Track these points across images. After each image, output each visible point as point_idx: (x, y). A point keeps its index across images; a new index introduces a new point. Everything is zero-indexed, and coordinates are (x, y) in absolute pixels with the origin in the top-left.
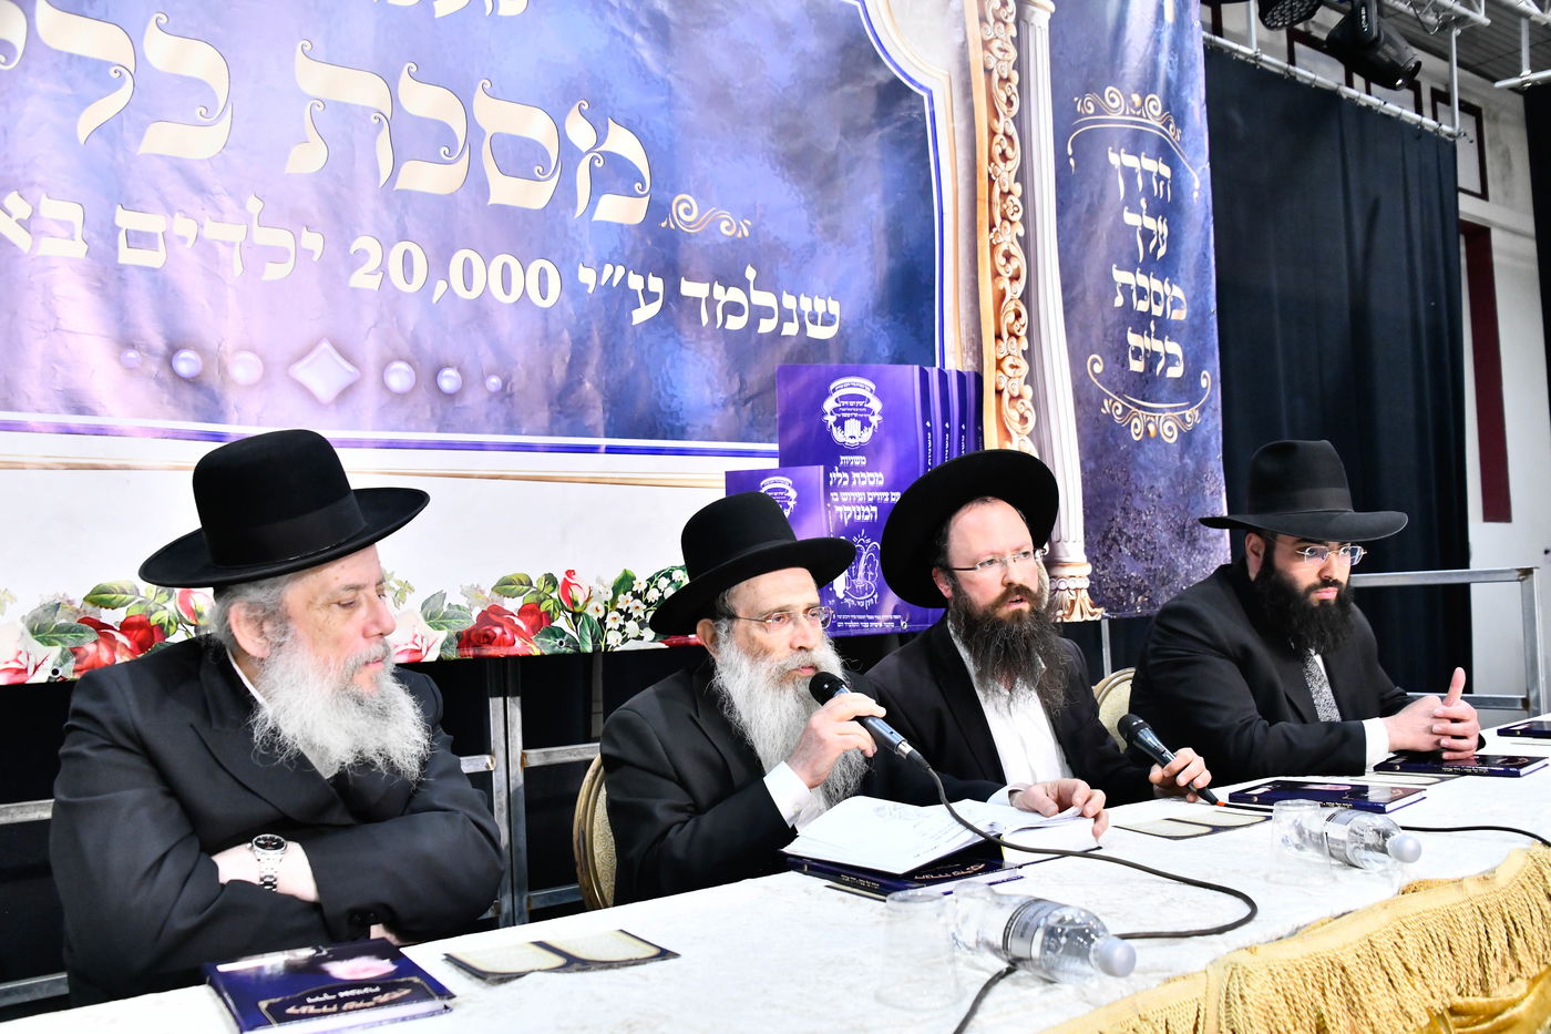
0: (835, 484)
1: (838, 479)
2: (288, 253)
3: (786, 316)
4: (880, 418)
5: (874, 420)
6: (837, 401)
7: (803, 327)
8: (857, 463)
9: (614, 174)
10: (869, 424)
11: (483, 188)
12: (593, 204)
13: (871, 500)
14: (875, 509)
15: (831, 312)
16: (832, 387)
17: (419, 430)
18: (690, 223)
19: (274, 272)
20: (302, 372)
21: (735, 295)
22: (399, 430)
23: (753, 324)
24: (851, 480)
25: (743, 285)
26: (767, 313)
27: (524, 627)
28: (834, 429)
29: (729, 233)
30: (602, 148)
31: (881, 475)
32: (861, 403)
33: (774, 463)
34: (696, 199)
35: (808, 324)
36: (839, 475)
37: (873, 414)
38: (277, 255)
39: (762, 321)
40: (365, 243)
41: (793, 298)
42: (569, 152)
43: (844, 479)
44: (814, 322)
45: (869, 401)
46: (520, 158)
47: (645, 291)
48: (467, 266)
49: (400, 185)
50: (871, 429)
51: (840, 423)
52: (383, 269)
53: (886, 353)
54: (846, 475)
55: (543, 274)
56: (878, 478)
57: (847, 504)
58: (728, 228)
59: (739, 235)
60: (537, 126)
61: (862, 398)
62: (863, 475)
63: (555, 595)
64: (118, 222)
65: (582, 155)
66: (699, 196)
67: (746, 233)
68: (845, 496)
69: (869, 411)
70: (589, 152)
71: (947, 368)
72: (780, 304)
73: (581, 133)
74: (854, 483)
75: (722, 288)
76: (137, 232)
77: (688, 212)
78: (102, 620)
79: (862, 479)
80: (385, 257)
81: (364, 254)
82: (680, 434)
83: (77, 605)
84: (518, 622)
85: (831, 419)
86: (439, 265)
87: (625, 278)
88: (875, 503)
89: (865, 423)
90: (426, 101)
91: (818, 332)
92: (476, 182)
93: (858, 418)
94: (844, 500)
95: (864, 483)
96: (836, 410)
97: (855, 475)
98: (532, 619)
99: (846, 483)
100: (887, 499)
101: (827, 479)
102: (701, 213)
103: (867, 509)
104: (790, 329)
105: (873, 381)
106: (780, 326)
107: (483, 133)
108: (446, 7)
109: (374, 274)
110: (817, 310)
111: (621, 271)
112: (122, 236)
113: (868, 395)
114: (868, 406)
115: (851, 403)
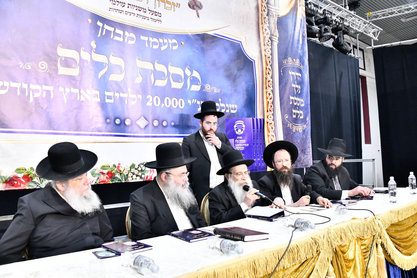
0: (236, 142)
2: (135, 99)
3: (227, 108)
5: (244, 129)
6: (236, 125)
7: (230, 111)
8: (240, 138)
9: (194, 81)
10: (243, 130)
11: (170, 85)
12: (190, 87)
13: (243, 146)
14: (244, 147)
15: (235, 107)
16: (236, 123)
17: (160, 134)
18: (208, 90)
19: (133, 103)
20: (138, 123)
22: (156, 134)
24: (239, 142)
25: (219, 103)
26: (223, 108)
29: (216, 92)
30: (192, 76)
31: (245, 140)
32: (241, 126)
34: (209, 85)
35: (231, 110)
36: (237, 141)
38: (133, 99)
39: (222, 110)
40: (149, 97)
41: (228, 105)
42: (186, 76)
44: (232, 109)
46: (177, 78)
48: (168, 100)
49: (155, 85)
50: (243, 131)
51: (237, 130)
52: (153, 102)
53: (246, 115)
54: (238, 141)
55: (181, 101)
56: (244, 141)
57: (239, 147)
58: (216, 91)
59: (218, 92)
60: (180, 72)
61: (241, 125)
62: (241, 140)
64: (105, 94)
65: (188, 77)
66: (210, 84)
67: (219, 92)
68: (238, 145)
69: (243, 127)
70: (190, 76)
71: (258, 118)
72: (226, 106)
73: (188, 73)
76: (109, 96)
77: (208, 88)
78: (104, 172)
80: (153, 99)
81: (149, 99)
83: (99, 170)
85: (235, 129)
86: (162, 101)
87: (196, 102)
88: (244, 146)
89: (242, 130)
90: (160, 67)
91: (233, 112)
92: (169, 84)
93: (240, 129)
95: (242, 142)
96: (236, 127)
97: (240, 141)
99: (238, 142)
100: (246, 145)
101: (235, 141)
102: (211, 88)
103: (242, 148)
104: (228, 111)
105: (243, 121)
106: (226, 110)
107: (170, 73)
108: (163, 48)
109: (151, 103)
110: (233, 107)
111: (196, 100)
112: (106, 97)
113: (242, 124)
114: (242, 126)
115: (239, 126)
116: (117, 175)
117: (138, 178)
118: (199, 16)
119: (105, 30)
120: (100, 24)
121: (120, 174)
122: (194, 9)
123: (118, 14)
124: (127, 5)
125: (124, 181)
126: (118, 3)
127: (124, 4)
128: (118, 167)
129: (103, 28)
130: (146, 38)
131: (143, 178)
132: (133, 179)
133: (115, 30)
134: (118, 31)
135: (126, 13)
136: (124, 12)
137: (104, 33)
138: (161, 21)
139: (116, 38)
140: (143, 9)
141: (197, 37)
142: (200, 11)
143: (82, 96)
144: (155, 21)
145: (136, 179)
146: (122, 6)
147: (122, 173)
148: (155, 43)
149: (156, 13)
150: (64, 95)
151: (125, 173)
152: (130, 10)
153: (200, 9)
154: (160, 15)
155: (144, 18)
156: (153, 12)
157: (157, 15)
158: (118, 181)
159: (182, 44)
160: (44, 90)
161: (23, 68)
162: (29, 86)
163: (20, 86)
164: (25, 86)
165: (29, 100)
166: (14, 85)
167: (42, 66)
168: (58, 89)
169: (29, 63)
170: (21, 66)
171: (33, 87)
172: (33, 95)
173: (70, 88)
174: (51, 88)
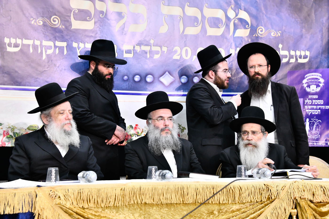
1: (307, 102)
2: (159, 52)
3: (291, 57)
4: (323, 84)
6: (307, 80)
7: (297, 60)
8: (315, 97)
10: (319, 86)
11: (205, 32)
12: (234, 32)
14: (319, 111)
15: (307, 55)
16: (306, 76)
18: (262, 34)
19: (156, 57)
20: (162, 79)
22: (183, 92)
26: (285, 57)
28: (306, 88)
29: (274, 36)
30: (237, 17)
32: (316, 80)
34: (264, 27)
37: (321, 83)
38: (157, 53)
39: (283, 59)
40: (177, 48)
41: (294, 52)
42: (228, 19)
44: (300, 58)
45: (319, 79)
46: (215, 23)
49: (185, 34)
50: (320, 88)
51: (309, 86)
52: (181, 54)
54: (310, 101)
56: (321, 102)
59: (277, 36)
60: (220, 14)
64: (124, 48)
67: (279, 35)
68: (310, 107)
69: (319, 82)
70: (234, 19)
72: (290, 54)
73: (231, 14)
76: (128, 50)
77: (262, 31)
80: (181, 51)
81: (176, 52)
85: (305, 85)
86: (194, 53)
89: (317, 86)
95: (316, 103)
97: (313, 101)
101: (304, 102)
102: (265, 31)
104: (292, 61)
105: (320, 73)
106: (289, 60)
107: (205, 18)
109: (179, 55)
110: (301, 54)
112: (125, 51)
113: (319, 77)
114: (319, 81)
115: (313, 80)
116: (134, 137)
121: (138, 136)
147: (140, 135)
150: (78, 51)
160: (57, 47)
161: (35, 24)
162: (41, 42)
163: (32, 43)
164: (37, 43)
165: (42, 56)
166: (26, 42)
167: (54, 21)
168: (72, 44)
169: (40, 18)
170: (33, 22)
171: (45, 43)
172: (46, 52)
173: (84, 43)
174: (64, 44)
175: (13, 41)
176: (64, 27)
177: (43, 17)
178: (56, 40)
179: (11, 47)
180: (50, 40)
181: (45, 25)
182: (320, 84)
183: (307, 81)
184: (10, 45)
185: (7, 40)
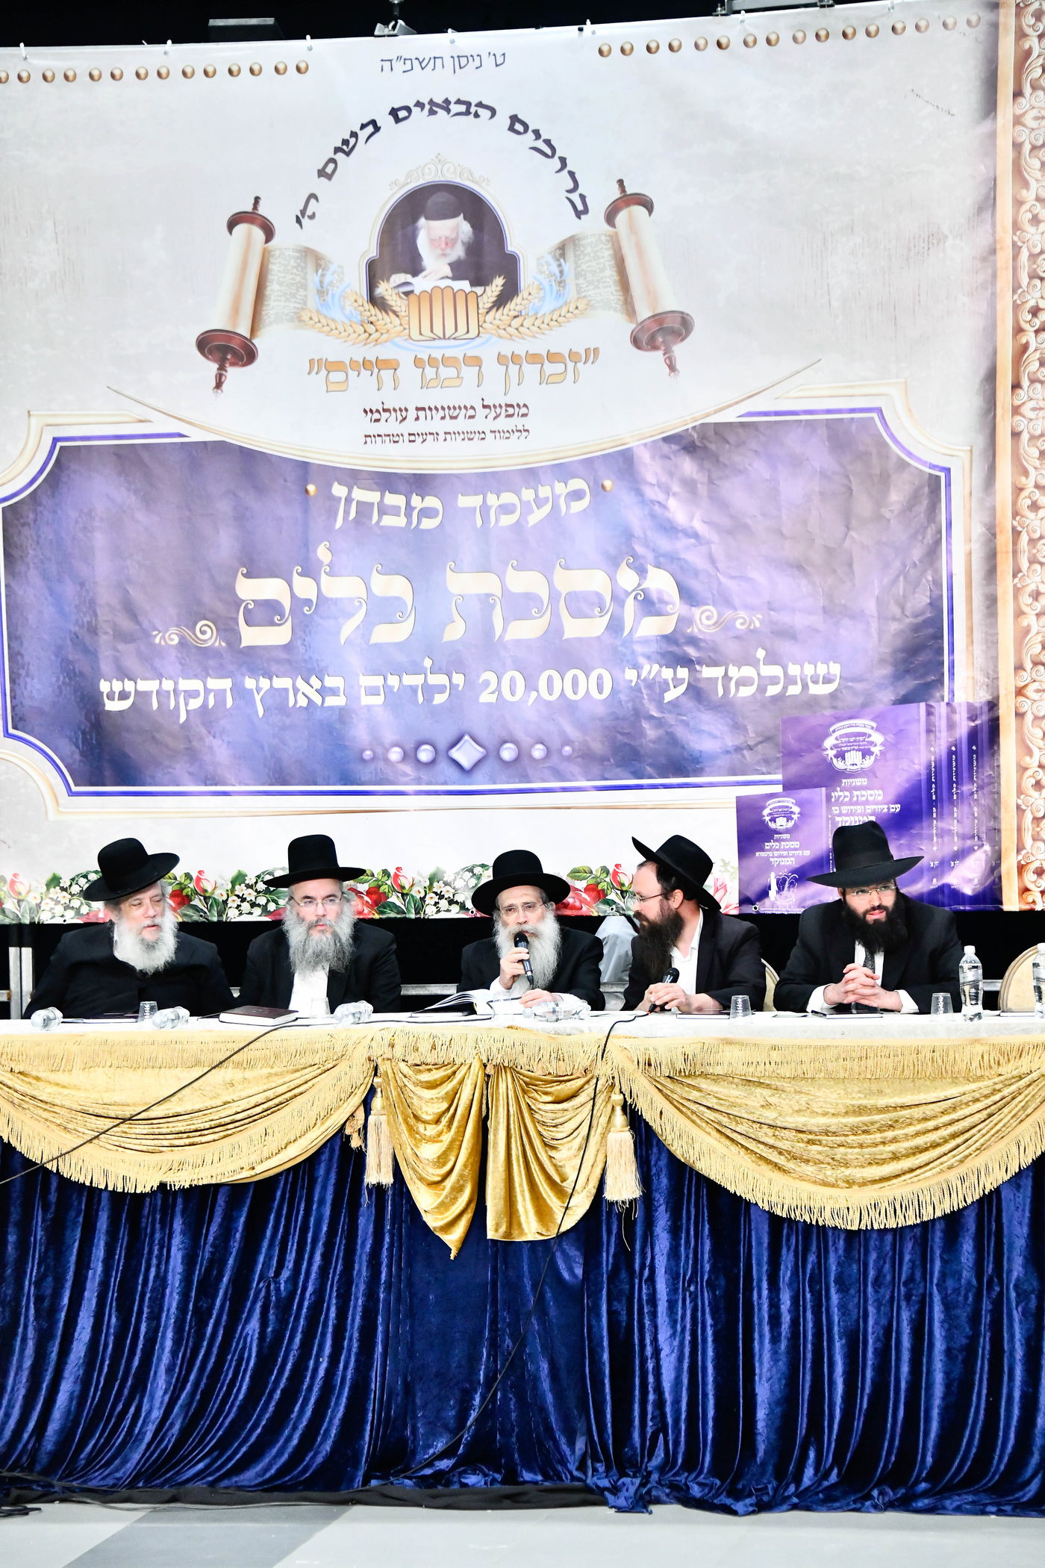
0: (837, 800)
1: (839, 797)
2: (445, 687)
3: (790, 680)
4: (882, 748)
5: (877, 750)
6: (837, 739)
7: (805, 687)
8: (858, 784)
10: (870, 753)
11: (560, 631)
12: (636, 626)
15: (832, 673)
16: (831, 729)
17: (522, 782)
18: (709, 627)
19: (439, 699)
20: (455, 753)
21: (748, 671)
23: (762, 689)
24: (852, 797)
25: (754, 663)
26: (774, 680)
27: (588, 899)
28: (835, 760)
29: (743, 627)
30: (644, 587)
31: (881, 792)
32: (861, 738)
33: (779, 789)
34: (717, 608)
35: (810, 684)
36: (841, 794)
37: (876, 746)
38: (441, 689)
39: (770, 687)
40: (488, 675)
41: (798, 667)
42: (619, 595)
43: (845, 797)
44: (815, 682)
45: (870, 736)
47: (675, 678)
48: (550, 679)
49: (508, 637)
50: (873, 758)
51: (841, 755)
52: (498, 689)
54: (847, 793)
55: (600, 678)
56: (877, 795)
57: (847, 815)
58: (742, 624)
59: (752, 627)
60: (596, 581)
61: (864, 734)
62: (864, 792)
63: (608, 879)
64: (361, 683)
65: (629, 594)
66: (719, 605)
67: (758, 624)
68: (845, 809)
69: (872, 743)
70: (633, 591)
71: (957, 700)
72: (786, 673)
73: (627, 578)
74: (855, 799)
75: (736, 668)
76: (371, 687)
77: (708, 618)
79: (863, 796)
80: (499, 682)
81: (487, 683)
82: (698, 772)
84: (584, 895)
85: (831, 753)
86: (531, 685)
87: (659, 673)
89: (866, 753)
90: (525, 581)
91: (820, 690)
92: (555, 629)
93: (859, 750)
94: (844, 812)
95: (864, 799)
96: (836, 746)
97: (856, 793)
98: (594, 894)
99: (847, 799)
100: (886, 810)
101: (829, 797)
102: (718, 617)
104: (794, 690)
105: (873, 720)
106: (785, 688)
107: (559, 594)
108: (537, 516)
109: (493, 693)
110: (818, 672)
111: (656, 667)
112: (363, 691)
113: (868, 731)
114: (870, 739)
115: (852, 739)
116: (395, 899)
117: (455, 908)
118: (678, 366)
119: (354, 505)
120: (339, 490)
121: (403, 895)
122: (655, 348)
123: (389, 448)
124: (412, 414)
125: (413, 916)
126: (388, 414)
127: (404, 414)
128: (396, 876)
129: (349, 500)
130: (475, 501)
131: (468, 909)
132: (438, 911)
133: (382, 496)
134: (392, 499)
135: (412, 438)
136: (406, 437)
137: (353, 515)
138: (528, 431)
139: (388, 521)
140: (465, 407)
141: (665, 448)
142: (679, 350)
143: (300, 696)
144: (507, 435)
145: (448, 911)
146: (400, 418)
147: (407, 894)
148: (506, 509)
149: (511, 409)
150: (258, 698)
151: (417, 893)
152: (422, 426)
153: (682, 340)
154: (524, 410)
155: (469, 436)
156: (498, 410)
157: (512, 416)
158: (398, 913)
159: (603, 487)
160: (211, 691)
161: (163, 643)
162: (176, 684)
163: (157, 687)
164: (168, 685)
165: (179, 716)
166: (144, 686)
167: (203, 633)
168: (243, 683)
169: (173, 630)
170: (157, 641)
171: (185, 684)
172: (186, 704)
173: (271, 679)
174: (226, 684)
175: (117, 686)
176: (224, 644)
177: (178, 626)
178: (208, 675)
179: (113, 699)
180: (196, 676)
181: (183, 643)
182: (873, 749)
183: (836, 742)
184: (110, 696)
185: (104, 687)
